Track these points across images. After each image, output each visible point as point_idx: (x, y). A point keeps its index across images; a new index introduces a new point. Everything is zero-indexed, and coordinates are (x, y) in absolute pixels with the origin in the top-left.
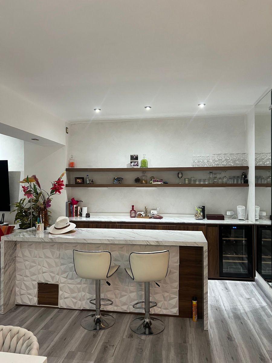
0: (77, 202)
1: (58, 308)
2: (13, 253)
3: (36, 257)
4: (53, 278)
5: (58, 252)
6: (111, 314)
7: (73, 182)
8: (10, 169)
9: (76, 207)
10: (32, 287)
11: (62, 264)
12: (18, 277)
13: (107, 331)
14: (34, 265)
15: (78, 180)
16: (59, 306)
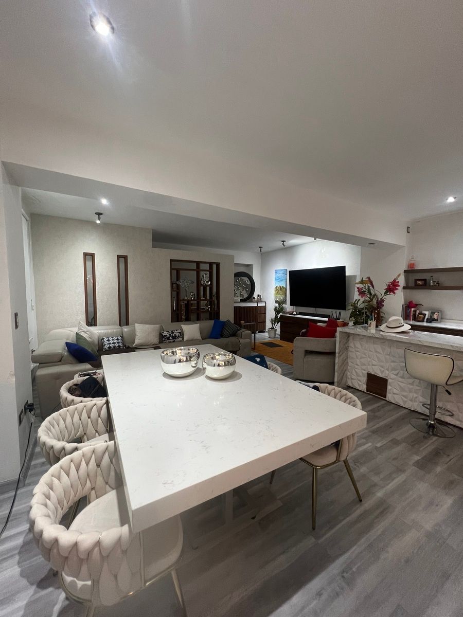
1: (386, 400)
2: (346, 343)
3: (366, 350)
4: (382, 372)
5: (389, 350)
7: (412, 284)
8: (347, 274)
9: (414, 311)
10: (361, 374)
11: (393, 362)
12: (350, 363)
13: (442, 440)
14: (364, 356)
15: (418, 282)
16: (387, 399)
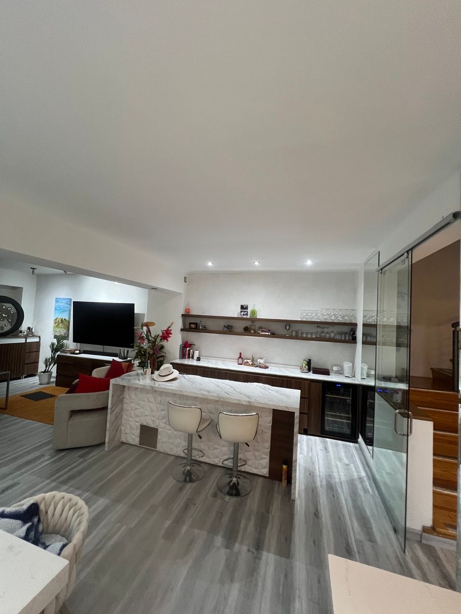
0: (190, 345)
1: (156, 451)
2: (121, 395)
3: (140, 400)
4: (153, 421)
5: (159, 399)
6: (203, 465)
7: (187, 327)
8: (136, 311)
9: (188, 350)
10: (135, 427)
11: (162, 410)
12: (124, 416)
13: (194, 484)
14: (138, 407)
15: (192, 325)
16: (157, 449)
